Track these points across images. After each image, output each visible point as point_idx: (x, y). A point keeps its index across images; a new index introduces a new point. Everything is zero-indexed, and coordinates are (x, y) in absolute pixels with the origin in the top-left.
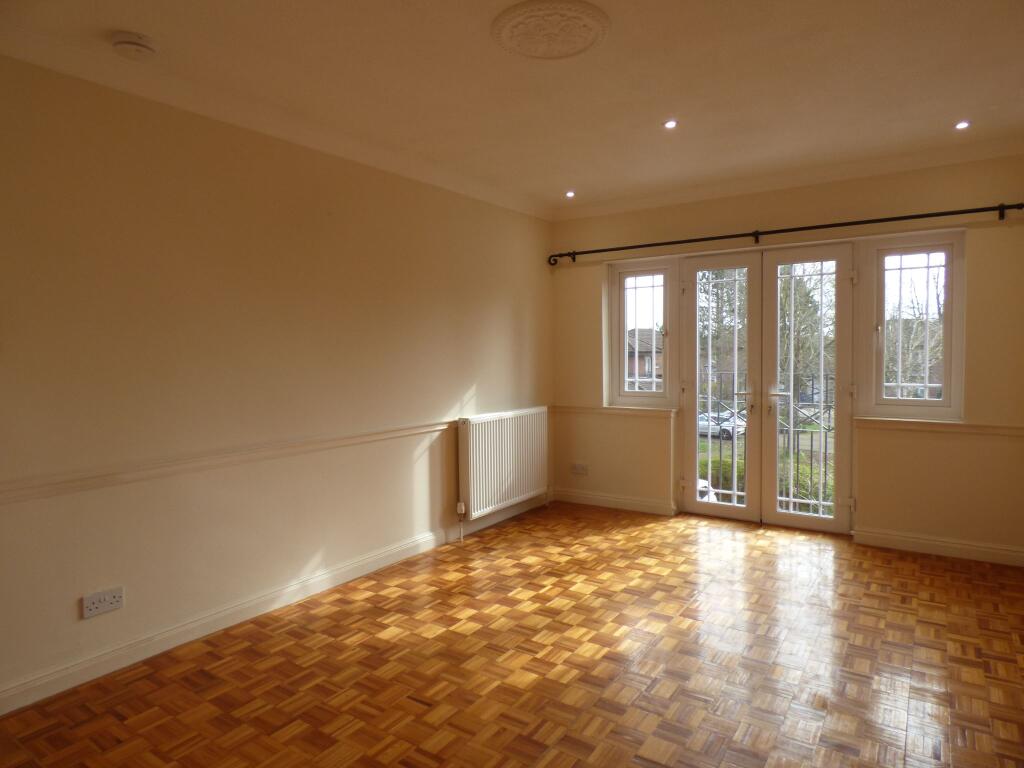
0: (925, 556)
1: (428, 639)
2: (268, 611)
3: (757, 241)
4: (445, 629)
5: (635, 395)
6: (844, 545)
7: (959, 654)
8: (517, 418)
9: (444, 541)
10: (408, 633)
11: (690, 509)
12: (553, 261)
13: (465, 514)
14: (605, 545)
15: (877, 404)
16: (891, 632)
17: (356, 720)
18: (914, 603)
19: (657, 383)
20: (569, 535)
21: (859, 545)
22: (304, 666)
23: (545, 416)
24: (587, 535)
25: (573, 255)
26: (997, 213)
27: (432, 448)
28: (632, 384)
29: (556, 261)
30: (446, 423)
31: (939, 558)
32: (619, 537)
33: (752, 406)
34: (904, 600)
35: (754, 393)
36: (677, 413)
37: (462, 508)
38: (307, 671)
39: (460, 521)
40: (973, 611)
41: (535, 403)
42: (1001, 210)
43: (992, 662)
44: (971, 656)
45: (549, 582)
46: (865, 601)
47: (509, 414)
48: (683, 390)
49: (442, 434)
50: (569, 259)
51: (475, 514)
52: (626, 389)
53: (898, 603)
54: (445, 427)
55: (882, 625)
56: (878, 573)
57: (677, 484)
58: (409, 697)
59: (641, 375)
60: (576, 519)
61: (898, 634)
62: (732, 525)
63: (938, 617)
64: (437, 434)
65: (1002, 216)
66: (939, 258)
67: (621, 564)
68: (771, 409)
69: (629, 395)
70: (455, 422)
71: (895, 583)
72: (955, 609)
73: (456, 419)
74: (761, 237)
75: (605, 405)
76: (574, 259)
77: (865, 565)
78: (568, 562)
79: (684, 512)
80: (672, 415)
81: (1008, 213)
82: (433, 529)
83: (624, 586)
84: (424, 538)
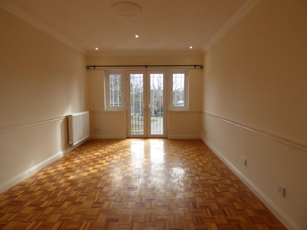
0: (183, 140)
1: (85, 176)
2: (20, 181)
3: (146, 68)
4: (88, 173)
5: (113, 107)
6: (166, 140)
7: (197, 154)
8: (83, 115)
9: (65, 154)
10: (78, 176)
11: (130, 137)
12: (88, 68)
13: (72, 144)
14: (114, 148)
15: (172, 107)
16: (185, 153)
17: (84, 197)
18: (186, 148)
19: (119, 104)
20: (102, 146)
21: (169, 139)
22: (52, 190)
23: (89, 114)
24: (107, 146)
25: (94, 67)
26: (194, 67)
27: (61, 124)
28: (112, 105)
29: (89, 68)
30: (64, 117)
31: (185, 140)
32: (116, 145)
33: (145, 109)
34: (184, 148)
35: (145, 106)
36: (126, 112)
37: (70, 143)
38: (54, 192)
39: (70, 146)
40: (195, 147)
41: (85, 110)
42: (195, 66)
43: (203, 155)
44: (200, 154)
45: (107, 157)
46: (177, 149)
47: (81, 114)
48: (127, 105)
49: (63, 120)
50: (93, 67)
51: (75, 144)
52: (110, 106)
53: (183, 148)
54: (64, 118)
55: (183, 152)
56: (176, 144)
57: (126, 130)
58: (93, 188)
59: (115, 102)
60: (101, 142)
61: (187, 153)
62: (141, 139)
63: (191, 149)
64: (62, 120)
65: (195, 68)
66: (183, 75)
67: (122, 151)
68: (149, 110)
69: (111, 107)
70: (67, 116)
71: (180, 145)
72: (193, 148)
73: (67, 115)
74: (147, 67)
75: (105, 110)
76: (95, 68)
77: (173, 143)
78: (107, 153)
79: (128, 138)
80: (125, 112)
81: (196, 67)
82: (62, 150)
83: (127, 155)
84: (60, 153)
